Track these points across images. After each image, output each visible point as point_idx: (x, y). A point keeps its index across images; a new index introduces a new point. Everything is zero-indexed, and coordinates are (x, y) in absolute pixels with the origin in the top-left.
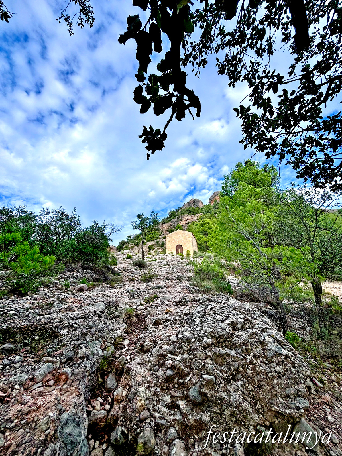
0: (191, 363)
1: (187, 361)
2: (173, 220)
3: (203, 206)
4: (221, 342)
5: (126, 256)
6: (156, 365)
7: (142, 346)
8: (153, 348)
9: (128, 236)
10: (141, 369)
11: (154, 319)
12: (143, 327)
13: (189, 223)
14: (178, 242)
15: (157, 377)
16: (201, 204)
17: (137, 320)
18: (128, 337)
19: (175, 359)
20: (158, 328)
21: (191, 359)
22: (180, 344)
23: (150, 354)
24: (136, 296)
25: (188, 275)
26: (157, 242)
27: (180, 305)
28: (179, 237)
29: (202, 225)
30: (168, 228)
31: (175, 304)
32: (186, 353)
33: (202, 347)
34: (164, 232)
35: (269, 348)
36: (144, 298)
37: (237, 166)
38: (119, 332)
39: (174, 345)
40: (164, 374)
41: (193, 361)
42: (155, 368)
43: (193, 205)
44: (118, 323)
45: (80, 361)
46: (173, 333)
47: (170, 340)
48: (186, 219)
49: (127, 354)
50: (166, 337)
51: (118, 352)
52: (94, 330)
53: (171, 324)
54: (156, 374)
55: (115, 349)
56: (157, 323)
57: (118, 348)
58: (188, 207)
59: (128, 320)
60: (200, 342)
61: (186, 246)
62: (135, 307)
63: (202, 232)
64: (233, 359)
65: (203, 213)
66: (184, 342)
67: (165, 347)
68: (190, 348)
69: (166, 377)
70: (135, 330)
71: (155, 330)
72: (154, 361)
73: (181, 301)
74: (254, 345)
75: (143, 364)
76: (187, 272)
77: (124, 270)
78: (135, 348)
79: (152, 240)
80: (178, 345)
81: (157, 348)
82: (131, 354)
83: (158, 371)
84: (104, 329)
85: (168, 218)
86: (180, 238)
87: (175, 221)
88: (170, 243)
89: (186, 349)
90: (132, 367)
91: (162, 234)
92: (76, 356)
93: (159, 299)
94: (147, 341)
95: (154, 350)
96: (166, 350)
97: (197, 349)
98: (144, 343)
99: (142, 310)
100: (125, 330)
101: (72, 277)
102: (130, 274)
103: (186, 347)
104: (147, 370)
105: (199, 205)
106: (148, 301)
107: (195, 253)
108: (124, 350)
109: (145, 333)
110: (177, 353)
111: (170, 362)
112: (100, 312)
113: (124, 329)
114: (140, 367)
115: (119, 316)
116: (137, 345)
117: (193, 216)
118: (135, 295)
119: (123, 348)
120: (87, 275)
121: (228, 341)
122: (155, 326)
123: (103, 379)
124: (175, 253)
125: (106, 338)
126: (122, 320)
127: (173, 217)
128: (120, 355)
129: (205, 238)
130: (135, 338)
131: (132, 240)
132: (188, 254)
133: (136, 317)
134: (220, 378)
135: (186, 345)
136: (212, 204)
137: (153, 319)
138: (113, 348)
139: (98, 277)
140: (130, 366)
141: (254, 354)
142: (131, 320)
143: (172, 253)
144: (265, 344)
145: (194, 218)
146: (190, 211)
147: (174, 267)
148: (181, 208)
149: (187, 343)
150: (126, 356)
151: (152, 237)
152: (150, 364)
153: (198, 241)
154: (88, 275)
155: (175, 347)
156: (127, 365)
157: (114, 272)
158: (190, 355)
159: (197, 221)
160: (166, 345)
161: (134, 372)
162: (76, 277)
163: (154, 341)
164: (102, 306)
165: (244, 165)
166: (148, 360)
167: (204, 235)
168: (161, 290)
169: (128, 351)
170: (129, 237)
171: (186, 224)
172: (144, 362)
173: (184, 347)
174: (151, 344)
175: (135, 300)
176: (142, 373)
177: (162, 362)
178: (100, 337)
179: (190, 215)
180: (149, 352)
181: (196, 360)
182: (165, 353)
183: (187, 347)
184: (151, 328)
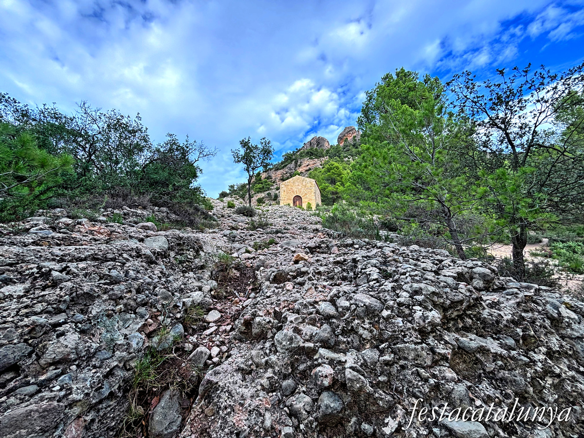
0: (389, 375)
1: (378, 369)
2: (289, 166)
3: (329, 147)
4: (453, 319)
5: (227, 204)
6: (285, 377)
7: (248, 324)
8: (274, 330)
9: (230, 187)
10: (246, 386)
11: (273, 272)
12: (251, 287)
13: (310, 169)
14: (296, 191)
15: (293, 414)
16: (327, 145)
17: (238, 275)
18: (218, 305)
19: (340, 363)
20: (282, 288)
21: (387, 363)
22: (348, 323)
23: (268, 345)
24: (238, 241)
25: (314, 227)
26: (268, 194)
27: (318, 252)
28: (298, 185)
29: (329, 170)
30: (283, 176)
31: (308, 251)
32: (368, 346)
33: (415, 330)
34: (277, 180)
35: (577, 334)
36: (252, 243)
37: (385, 79)
38: (197, 296)
39: (331, 324)
40: (312, 407)
41: (395, 369)
42: (285, 383)
43: (316, 146)
44: (199, 279)
45: (51, 372)
46: (322, 297)
47: (318, 312)
48: (307, 164)
49: (213, 342)
50: (305, 306)
51: (193, 339)
52: (123, 287)
53: (310, 279)
54: (288, 403)
55: (186, 330)
56: (279, 279)
57: (193, 329)
58: (309, 148)
59: (222, 274)
60: (408, 317)
61: (307, 198)
62: (235, 255)
63: (328, 180)
64: (500, 363)
65: (329, 156)
66: (359, 317)
67: (308, 329)
68: (381, 334)
69: (319, 415)
70: (235, 292)
71: (276, 291)
72: (279, 363)
73: (319, 247)
74: (540, 326)
75: (250, 373)
76: (312, 224)
77: (223, 216)
78: (232, 329)
79: (261, 192)
80: (342, 324)
81: (288, 331)
82: (223, 343)
83: (293, 393)
84: (155, 287)
85: (282, 163)
86: (300, 187)
87: (291, 167)
88: (285, 193)
89: (366, 334)
90: (222, 380)
91: (274, 184)
92: (39, 357)
93: (279, 245)
94: (261, 313)
95: (279, 336)
96: (311, 336)
97: (404, 336)
98: (253, 319)
99: (249, 259)
100: (213, 293)
101: (133, 215)
102: (231, 221)
103: (366, 332)
104: (264, 389)
105: (324, 146)
106: (260, 247)
107: (318, 205)
108: (208, 332)
109: (255, 298)
110: (343, 346)
111: (327, 370)
112: (154, 253)
113: (211, 290)
114: (244, 379)
115: (202, 267)
116: (236, 322)
117: (316, 160)
118: (236, 239)
119: (205, 328)
120: (160, 215)
121: (469, 316)
122: (276, 285)
123: (146, 405)
124: (292, 205)
125: (159, 306)
126: (207, 274)
127: (289, 161)
128: (196, 346)
129: (331, 188)
130: (234, 308)
131: (236, 190)
132: (309, 207)
133: (236, 269)
134: (497, 427)
135: (367, 326)
136: (342, 145)
137: (271, 272)
138: (180, 328)
139: (179, 219)
140: (214, 379)
141: (549, 349)
142: (226, 274)
143: (289, 205)
144: (563, 325)
145: (317, 163)
146: (312, 154)
147: (293, 218)
148: (300, 150)
149: (367, 321)
150: (210, 348)
151: (261, 187)
152: (269, 374)
153: (322, 191)
154: (162, 214)
155: (333, 331)
156: (208, 376)
157: (206, 216)
158: (382, 352)
159: (321, 167)
160: (309, 324)
161: (225, 396)
162: (140, 216)
163: (277, 315)
164: (160, 244)
165: (395, 77)
166: (263, 361)
167: (331, 183)
168: (279, 235)
169: (216, 334)
170: (232, 187)
171: (306, 171)
172: (254, 367)
173: (361, 331)
174: (270, 322)
175: (237, 245)
176: (248, 402)
177: (302, 367)
178: (144, 304)
179: (312, 159)
180: (265, 339)
181: (403, 367)
182: (311, 345)
183: (371, 331)
184: (268, 287)
